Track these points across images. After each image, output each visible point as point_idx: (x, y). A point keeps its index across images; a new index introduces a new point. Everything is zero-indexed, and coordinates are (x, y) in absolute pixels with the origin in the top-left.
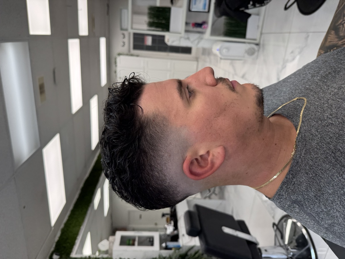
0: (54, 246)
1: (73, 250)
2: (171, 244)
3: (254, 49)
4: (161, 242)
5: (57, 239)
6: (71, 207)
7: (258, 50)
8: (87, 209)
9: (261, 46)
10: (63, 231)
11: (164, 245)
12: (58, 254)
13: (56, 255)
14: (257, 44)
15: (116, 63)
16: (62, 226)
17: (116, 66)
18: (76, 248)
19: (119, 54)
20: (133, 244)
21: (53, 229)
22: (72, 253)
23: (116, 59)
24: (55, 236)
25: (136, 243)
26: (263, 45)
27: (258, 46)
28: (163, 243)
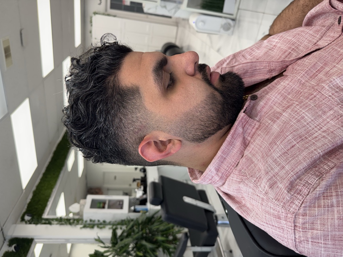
0: (26, 207)
1: (45, 212)
2: (139, 208)
3: (229, 24)
4: (130, 206)
5: (29, 200)
6: (43, 170)
7: (234, 26)
8: (59, 173)
9: (237, 21)
10: (35, 194)
11: (132, 208)
12: (30, 215)
13: (28, 216)
14: (233, 20)
15: (91, 22)
16: (34, 188)
17: (92, 25)
18: (48, 209)
19: (95, 13)
20: (103, 207)
21: (24, 191)
22: (44, 215)
23: (91, 18)
24: (27, 198)
25: (106, 206)
26: (239, 21)
27: (234, 22)
28: (132, 206)
